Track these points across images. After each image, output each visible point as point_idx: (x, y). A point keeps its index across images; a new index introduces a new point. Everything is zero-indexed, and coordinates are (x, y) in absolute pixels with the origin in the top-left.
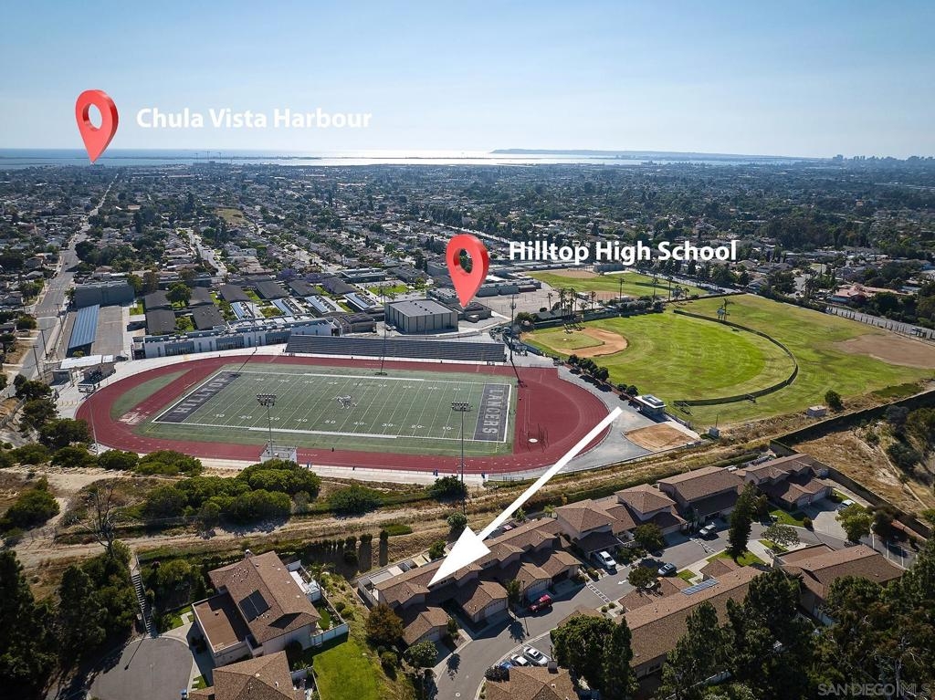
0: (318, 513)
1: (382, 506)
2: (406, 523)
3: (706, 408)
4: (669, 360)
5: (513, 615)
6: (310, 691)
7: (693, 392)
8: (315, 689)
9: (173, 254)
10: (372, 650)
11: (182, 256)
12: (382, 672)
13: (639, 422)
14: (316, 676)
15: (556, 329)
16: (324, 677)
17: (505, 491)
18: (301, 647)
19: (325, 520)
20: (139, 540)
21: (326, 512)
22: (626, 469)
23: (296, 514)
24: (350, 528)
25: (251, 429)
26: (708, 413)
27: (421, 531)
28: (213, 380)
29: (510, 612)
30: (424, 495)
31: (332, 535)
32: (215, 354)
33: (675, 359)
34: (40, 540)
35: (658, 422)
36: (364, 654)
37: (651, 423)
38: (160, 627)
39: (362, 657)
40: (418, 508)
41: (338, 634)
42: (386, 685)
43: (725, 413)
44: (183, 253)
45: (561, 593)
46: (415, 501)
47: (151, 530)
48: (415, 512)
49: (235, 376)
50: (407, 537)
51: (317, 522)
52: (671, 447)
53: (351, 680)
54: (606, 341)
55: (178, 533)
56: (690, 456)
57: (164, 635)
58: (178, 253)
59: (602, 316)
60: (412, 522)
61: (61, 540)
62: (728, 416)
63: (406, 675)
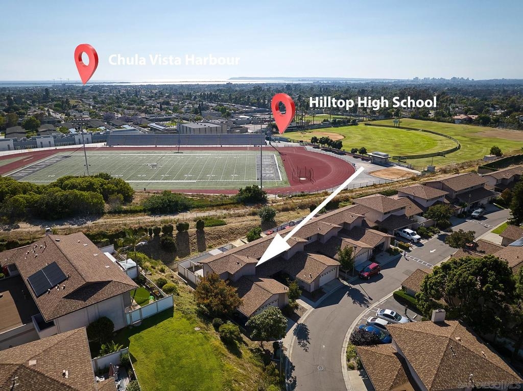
0: (133, 212)
1: (194, 208)
2: (219, 218)
3: (415, 160)
4: (375, 142)
5: (346, 283)
6: (126, 382)
8: (133, 378)
10: (207, 324)
12: (224, 349)
13: (374, 167)
14: (134, 360)
16: (146, 361)
19: (140, 218)
21: (141, 211)
23: (110, 213)
24: (166, 221)
26: (418, 162)
27: (234, 224)
29: (342, 281)
30: (230, 201)
33: (378, 141)
35: (387, 167)
36: (197, 329)
37: (382, 168)
39: (194, 332)
40: (227, 209)
41: (160, 309)
42: (231, 363)
45: (383, 263)
46: (223, 205)
48: (225, 212)
50: (223, 228)
51: (132, 218)
53: (184, 361)
54: (330, 136)
59: (323, 127)
60: (225, 218)
63: (251, 350)
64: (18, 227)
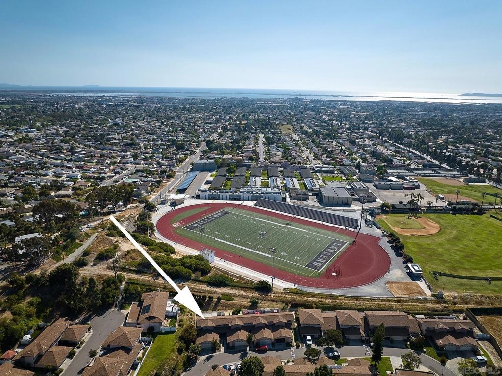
0: (202, 282)
1: (230, 286)
2: (234, 296)
3: (452, 279)
4: (457, 245)
5: (248, 349)
7: (454, 268)
9: (246, 148)
10: (179, 341)
11: (249, 149)
12: (176, 350)
13: (402, 278)
15: (403, 215)
17: (291, 295)
18: (154, 330)
19: (203, 286)
20: (133, 274)
21: (206, 282)
22: (365, 301)
23: (192, 280)
24: (209, 292)
25: (216, 239)
26: (450, 282)
27: (237, 301)
28: (218, 213)
29: (247, 347)
30: (251, 286)
31: (200, 292)
32: (225, 201)
33: (462, 246)
34: (102, 266)
35: (413, 281)
37: (409, 280)
38: (122, 307)
39: (173, 342)
40: (245, 291)
41: (171, 331)
42: (175, 355)
43: (462, 285)
44: (251, 148)
45: (276, 347)
46: (246, 288)
47: (137, 272)
48: (242, 292)
49: (227, 213)
50: (230, 302)
51: (199, 285)
52: (408, 296)
53: (163, 348)
54: (426, 227)
55: (146, 276)
56: (411, 304)
57: (121, 311)
58: (249, 148)
59: (438, 212)
60: (237, 297)
61: (109, 268)
62: (463, 287)
64: (158, 279)
